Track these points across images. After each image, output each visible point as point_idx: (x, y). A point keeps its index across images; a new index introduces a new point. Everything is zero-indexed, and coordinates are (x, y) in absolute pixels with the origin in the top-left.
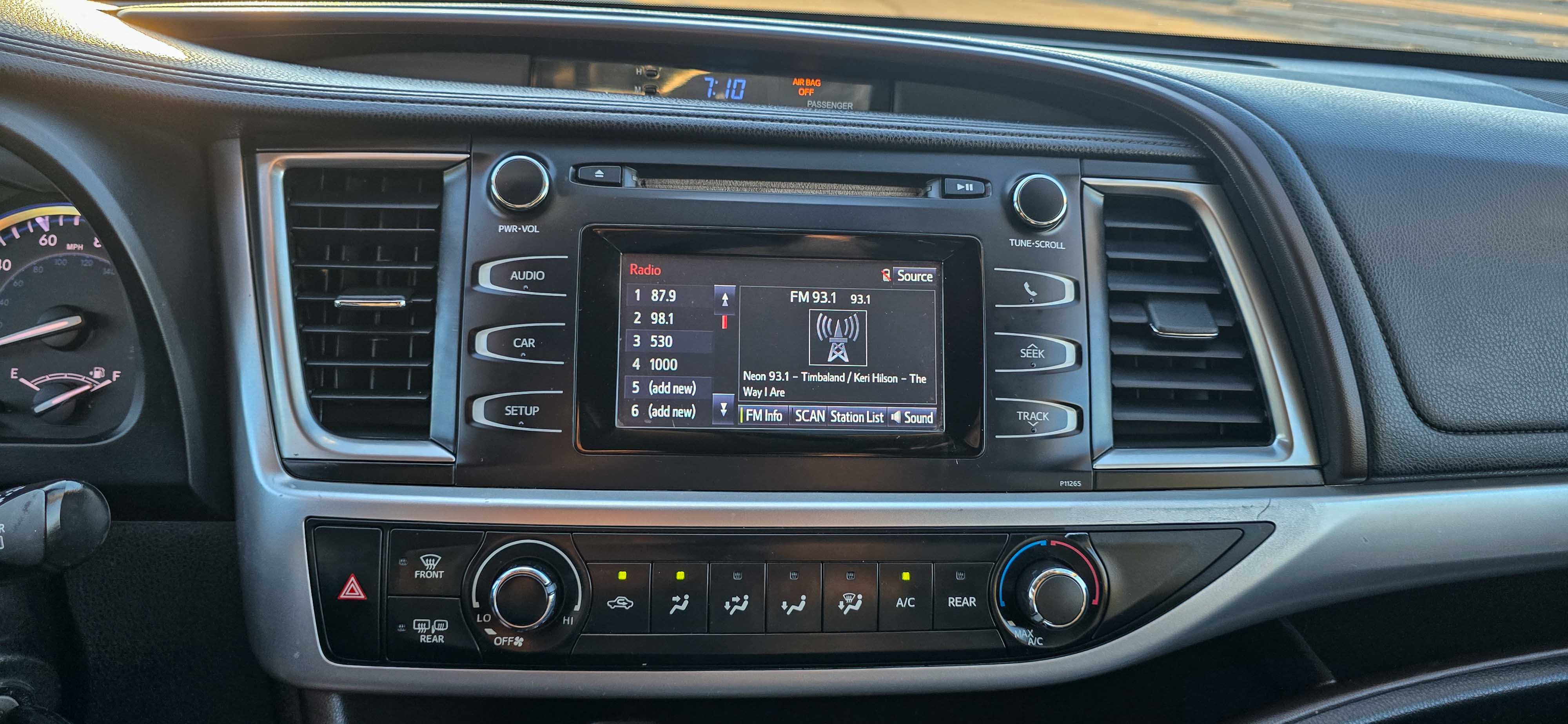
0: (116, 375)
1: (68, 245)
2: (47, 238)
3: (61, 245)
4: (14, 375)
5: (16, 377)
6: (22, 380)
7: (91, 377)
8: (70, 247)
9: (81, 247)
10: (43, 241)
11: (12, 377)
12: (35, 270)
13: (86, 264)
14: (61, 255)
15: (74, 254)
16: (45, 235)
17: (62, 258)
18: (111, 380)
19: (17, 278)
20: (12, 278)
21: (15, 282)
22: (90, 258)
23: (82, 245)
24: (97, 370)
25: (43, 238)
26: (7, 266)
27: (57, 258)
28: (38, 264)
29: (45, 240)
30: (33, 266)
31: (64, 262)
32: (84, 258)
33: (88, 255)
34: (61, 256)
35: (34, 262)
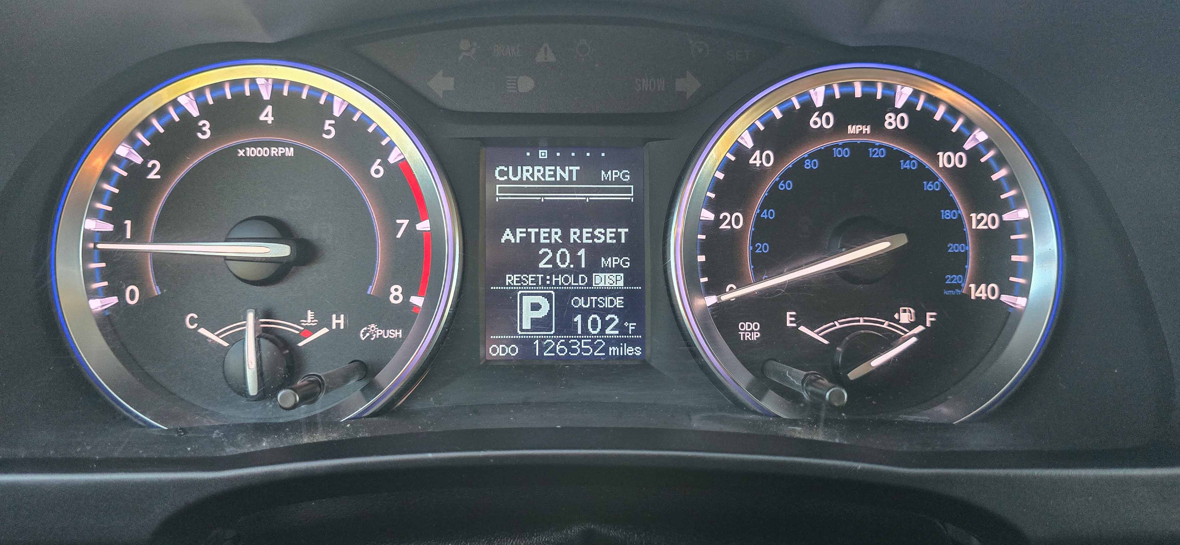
0: (930, 318)
1: (849, 127)
2: (820, 116)
3: (840, 127)
4: (791, 322)
5: (794, 325)
6: (802, 329)
7: (897, 321)
8: (852, 129)
9: (867, 129)
10: (816, 122)
11: (788, 324)
12: (808, 165)
13: (879, 154)
14: (840, 141)
15: (859, 140)
16: (816, 114)
17: (844, 146)
18: (924, 325)
19: (784, 177)
20: (776, 178)
21: (781, 184)
22: (880, 146)
23: (869, 127)
24: (905, 311)
25: (814, 118)
26: (768, 161)
27: (837, 146)
28: (811, 156)
29: (818, 120)
30: (804, 159)
31: (846, 153)
32: (873, 146)
33: (878, 142)
34: (840, 144)
35: (805, 154)
